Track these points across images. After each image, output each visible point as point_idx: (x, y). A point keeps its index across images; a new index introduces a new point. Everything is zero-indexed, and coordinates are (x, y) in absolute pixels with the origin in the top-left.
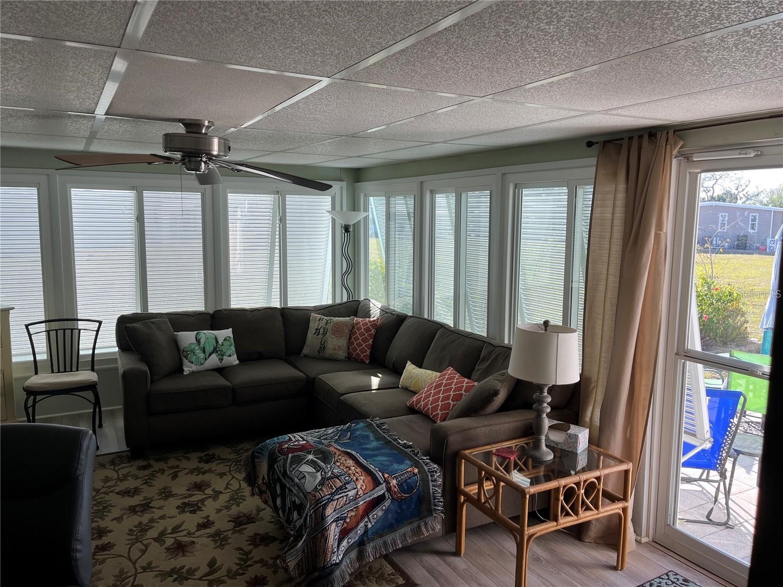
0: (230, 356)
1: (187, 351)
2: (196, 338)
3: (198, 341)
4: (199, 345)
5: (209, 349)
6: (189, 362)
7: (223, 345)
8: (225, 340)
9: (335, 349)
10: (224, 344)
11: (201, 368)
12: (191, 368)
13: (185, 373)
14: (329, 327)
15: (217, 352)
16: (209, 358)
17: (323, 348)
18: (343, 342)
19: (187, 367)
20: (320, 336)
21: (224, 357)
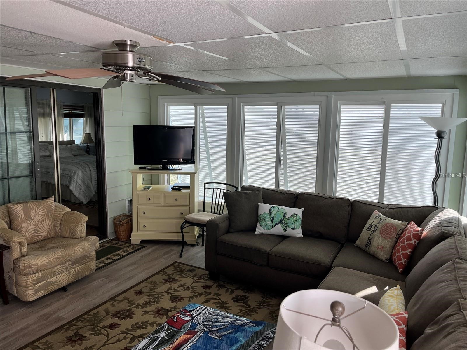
0: (293, 229)
1: (261, 218)
2: (270, 210)
3: (270, 212)
4: (270, 215)
5: (277, 220)
6: (260, 226)
7: (288, 219)
8: (292, 216)
9: (378, 248)
10: (290, 219)
11: (268, 232)
12: (261, 230)
13: (256, 233)
14: (380, 226)
15: (283, 223)
16: (275, 226)
17: (369, 243)
18: (387, 244)
19: (258, 229)
20: (370, 232)
21: (288, 228)
